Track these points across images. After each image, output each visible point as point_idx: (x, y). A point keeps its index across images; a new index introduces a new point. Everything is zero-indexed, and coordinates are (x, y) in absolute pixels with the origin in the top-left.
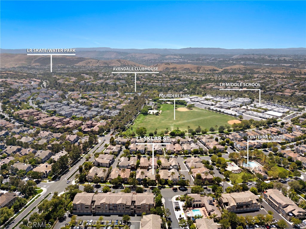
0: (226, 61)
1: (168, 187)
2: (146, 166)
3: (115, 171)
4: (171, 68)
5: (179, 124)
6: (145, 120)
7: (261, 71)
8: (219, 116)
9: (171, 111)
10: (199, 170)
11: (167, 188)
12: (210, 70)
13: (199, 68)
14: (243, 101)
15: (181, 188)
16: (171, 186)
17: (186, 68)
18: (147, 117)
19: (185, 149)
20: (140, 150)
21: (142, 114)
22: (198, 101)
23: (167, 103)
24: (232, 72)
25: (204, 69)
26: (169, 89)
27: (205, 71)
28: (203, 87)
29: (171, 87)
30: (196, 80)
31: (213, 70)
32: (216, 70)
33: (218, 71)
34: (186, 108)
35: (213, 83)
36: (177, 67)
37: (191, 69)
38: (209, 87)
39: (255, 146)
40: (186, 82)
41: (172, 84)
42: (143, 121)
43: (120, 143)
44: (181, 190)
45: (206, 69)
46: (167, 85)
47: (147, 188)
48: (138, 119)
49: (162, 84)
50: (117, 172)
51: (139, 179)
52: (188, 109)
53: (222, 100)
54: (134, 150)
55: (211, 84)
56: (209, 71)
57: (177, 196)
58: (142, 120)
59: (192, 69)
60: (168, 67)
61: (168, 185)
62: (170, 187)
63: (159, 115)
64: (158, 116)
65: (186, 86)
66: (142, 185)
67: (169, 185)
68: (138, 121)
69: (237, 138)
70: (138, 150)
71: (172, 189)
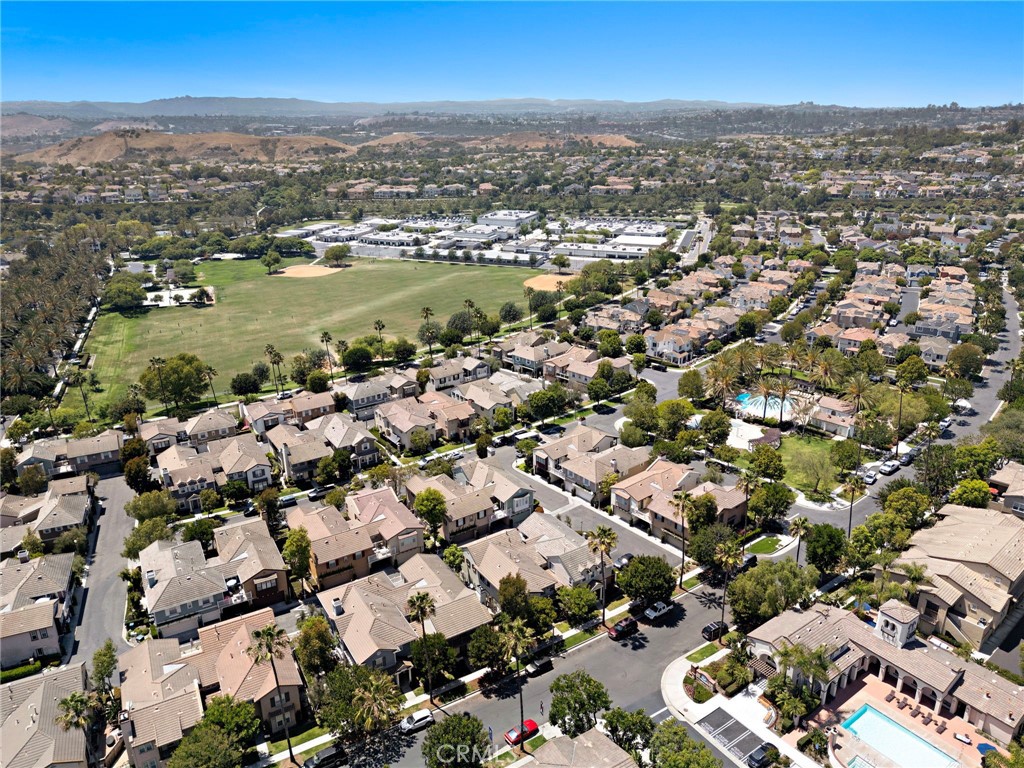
0: (344, 131)
1: (574, 632)
2: (357, 549)
3: (156, 670)
4: (152, 151)
5: (341, 322)
6: (150, 336)
7: (484, 147)
8: (477, 272)
9: (260, 282)
10: (651, 479)
11: (575, 640)
12: (316, 151)
13: (270, 146)
14: (514, 218)
15: (650, 614)
16: (586, 620)
17: (216, 148)
18: (152, 321)
19: (488, 405)
20: (240, 474)
21: (112, 315)
22: (352, 238)
23: (219, 259)
24: (395, 153)
25: (292, 148)
26: (192, 212)
27: (295, 155)
28: (338, 193)
29: (197, 203)
30: (290, 175)
31: (324, 149)
32: (336, 150)
33: (344, 151)
34: (318, 263)
35: (363, 180)
36: (176, 145)
37: (238, 151)
38: (359, 189)
39: (711, 337)
40: (256, 183)
41: (197, 190)
42: (137, 340)
43: (65, 469)
44: (657, 623)
45: (296, 146)
46: (176, 197)
47: (459, 701)
48: (102, 338)
49: (147, 194)
50: (168, 669)
51: (379, 661)
52: (331, 267)
53: (439, 224)
54: (202, 480)
55: (357, 182)
56: (311, 153)
57: (677, 671)
58: (131, 337)
59: (242, 150)
60: (137, 147)
61: (564, 624)
62: (590, 631)
63: (211, 305)
64: (210, 309)
65: (262, 199)
66: (413, 686)
67: (574, 621)
68: (105, 344)
69: (627, 322)
70: (230, 476)
71: (602, 634)
